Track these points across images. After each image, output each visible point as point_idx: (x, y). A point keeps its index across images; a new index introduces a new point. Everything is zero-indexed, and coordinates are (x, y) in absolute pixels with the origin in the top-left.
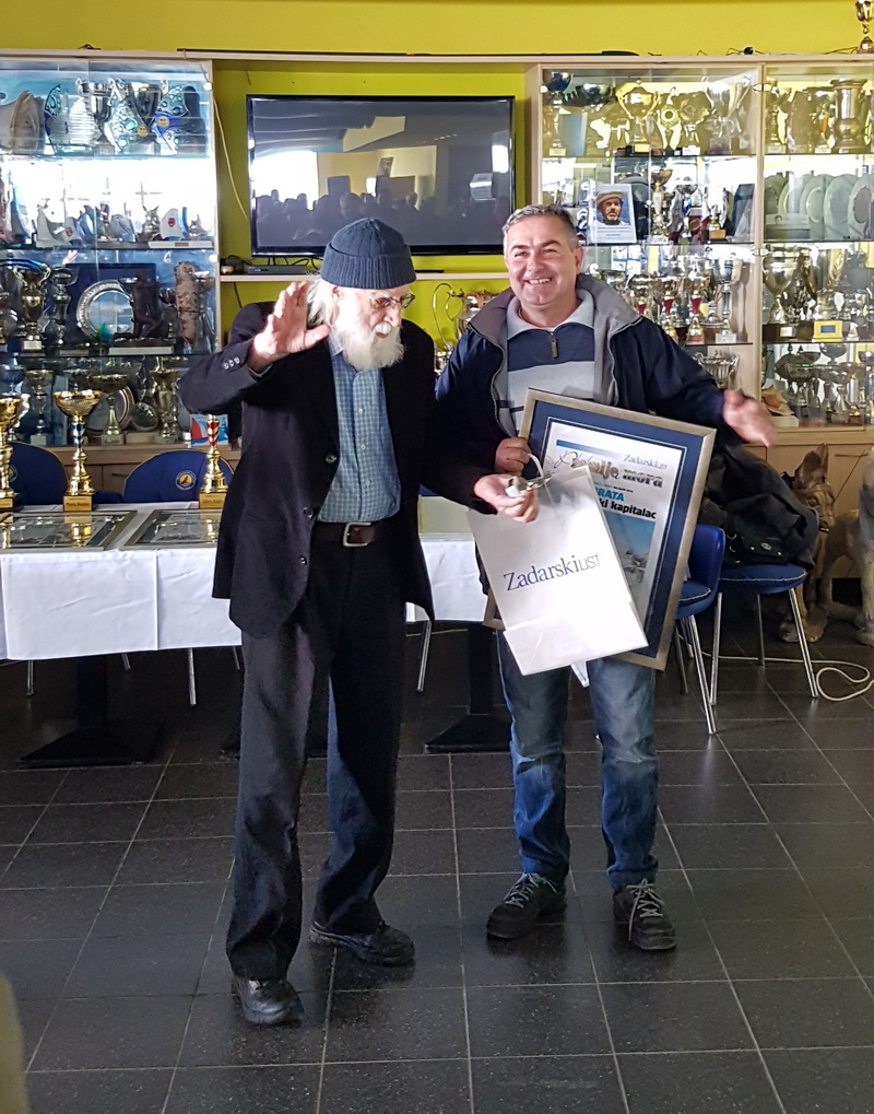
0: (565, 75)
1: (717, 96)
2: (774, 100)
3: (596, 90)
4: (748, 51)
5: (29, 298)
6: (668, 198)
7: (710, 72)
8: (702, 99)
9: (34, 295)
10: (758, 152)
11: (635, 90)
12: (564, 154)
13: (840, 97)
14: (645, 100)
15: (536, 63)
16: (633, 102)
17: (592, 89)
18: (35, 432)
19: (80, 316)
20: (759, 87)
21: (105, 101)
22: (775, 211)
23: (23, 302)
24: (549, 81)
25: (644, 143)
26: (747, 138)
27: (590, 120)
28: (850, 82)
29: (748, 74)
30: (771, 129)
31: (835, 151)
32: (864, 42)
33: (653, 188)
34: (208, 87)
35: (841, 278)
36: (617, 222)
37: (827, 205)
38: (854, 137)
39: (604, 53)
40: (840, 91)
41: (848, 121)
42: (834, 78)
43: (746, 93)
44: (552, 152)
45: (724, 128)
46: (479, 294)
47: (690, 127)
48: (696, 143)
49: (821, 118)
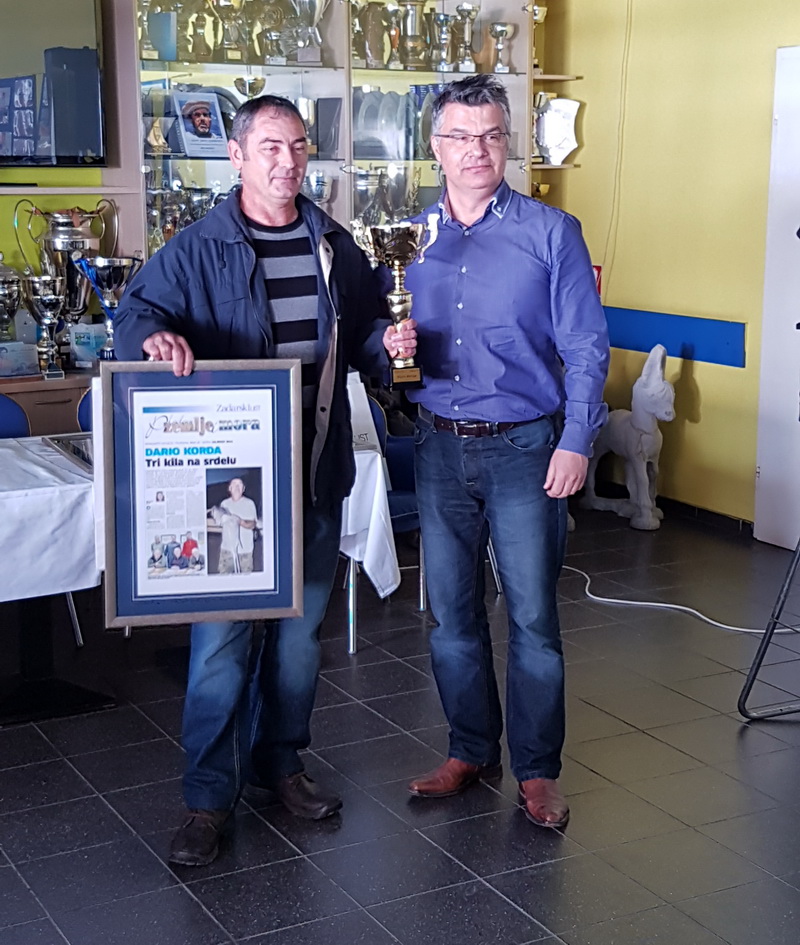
1: (303, 4)
2: (354, 12)
10: (346, 66)
12: (156, 57)
13: (407, 13)
16: (222, 4)
36: (208, 135)
38: (419, 55)
40: (406, 6)
41: (414, 38)
43: (329, 4)
44: (145, 55)
45: (310, 38)
46: (73, 211)
47: (274, 35)
48: (280, 52)
49: (393, 33)
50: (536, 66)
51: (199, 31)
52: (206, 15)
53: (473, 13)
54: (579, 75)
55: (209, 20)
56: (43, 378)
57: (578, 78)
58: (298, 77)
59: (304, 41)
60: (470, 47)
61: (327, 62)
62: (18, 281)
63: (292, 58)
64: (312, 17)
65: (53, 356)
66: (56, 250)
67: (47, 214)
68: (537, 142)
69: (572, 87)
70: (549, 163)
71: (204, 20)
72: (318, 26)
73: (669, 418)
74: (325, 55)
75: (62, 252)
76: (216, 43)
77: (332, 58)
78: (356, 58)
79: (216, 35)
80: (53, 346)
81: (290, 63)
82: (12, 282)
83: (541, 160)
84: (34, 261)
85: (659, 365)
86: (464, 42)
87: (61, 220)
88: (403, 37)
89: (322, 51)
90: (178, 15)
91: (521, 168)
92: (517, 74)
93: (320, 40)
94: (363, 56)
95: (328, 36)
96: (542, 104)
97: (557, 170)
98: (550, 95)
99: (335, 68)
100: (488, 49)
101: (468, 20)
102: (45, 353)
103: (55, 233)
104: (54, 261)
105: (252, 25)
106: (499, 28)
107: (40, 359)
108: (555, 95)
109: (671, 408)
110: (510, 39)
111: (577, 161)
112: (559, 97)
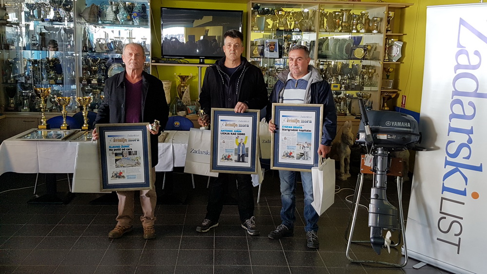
0: (259, 5)
1: (305, 13)
2: (323, 15)
3: (268, 10)
5: (93, 68)
6: (289, 45)
7: (304, 5)
8: (301, 13)
9: (95, 66)
11: (280, 10)
13: (343, 15)
14: (283, 13)
15: (250, 1)
16: (279, 14)
17: (267, 9)
18: (95, 108)
19: (109, 74)
20: (318, 11)
21: (117, 7)
22: (321, 49)
23: (92, 69)
24: (254, 6)
25: (282, 27)
26: (314, 26)
27: (266, 19)
28: (346, 10)
29: (315, 6)
30: (321, 24)
31: (341, 31)
33: (284, 40)
34: (149, 4)
35: (340, 71)
36: (273, 51)
37: (337, 48)
38: (347, 27)
40: (343, 13)
41: (345, 22)
42: (342, 8)
43: (314, 12)
44: (254, 29)
47: (297, 22)
49: (337, 21)
50: (389, 31)
53: (366, 14)
54: (406, 33)
57: (406, 35)
64: (309, 17)
69: (403, 38)
70: (392, 61)
72: (311, 19)
83: (388, 60)
86: (362, 23)
88: (342, 22)
90: (266, 17)
91: (379, 63)
92: (380, 33)
101: (364, 16)
106: (375, 19)
111: (402, 61)
112: (398, 41)
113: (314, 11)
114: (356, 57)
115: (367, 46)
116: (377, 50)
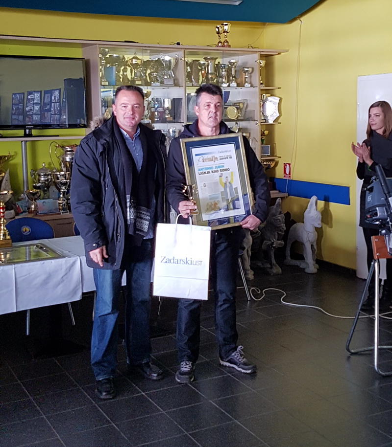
0: (107, 50)
1: (166, 61)
4: (178, 44)
8: (160, 62)
10: (184, 85)
11: (134, 58)
12: (107, 84)
13: (208, 64)
14: (139, 62)
15: (96, 44)
16: (134, 62)
17: (117, 56)
25: (139, 80)
28: (211, 58)
29: (177, 53)
32: (219, 43)
39: (126, 42)
40: (208, 62)
41: (211, 74)
43: (177, 61)
44: (103, 84)
45: (169, 75)
46: (73, 146)
47: (155, 74)
48: (158, 80)
49: (203, 72)
50: (261, 84)
51: (125, 73)
52: (127, 67)
53: (236, 64)
54: (279, 87)
55: (129, 69)
56: (60, 214)
57: (279, 88)
58: (165, 90)
59: (167, 76)
60: (235, 77)
61: (176, 84)
62: (51, 175)
63: (162, 83)
64: (170, 67)
65: (64, 204)
66: (67, 162)
67: (63, 147)
68: (263, 114)
69: (277, 92)
70: (268, 122)
71: (127, 69)
72: (172, 70)
73: (320, 226)
74: (176, 81)
75: (69, 162)
76: (131, 78)
77: (178, 82)
78: (188, 82)
79: (131, 75)
80: (64, 201)
81: (162, 85)
82: (49, 175)
83: (264, 121)
84: (57, 166)
85: (314, 204)
86: (232, 75)
87: (69, 150)
88: (207, 73)
89: (174, 80)
90: (116, 67)
91: (256, 124)
92: (254, 87)
93: (173, 76)
94: (191, 81)
95: (177, 74)
96: (264, 99)
97: (271, 125)
98: (268, 95)
99: (180, 87)
100: (242, 77)
101: (233, 66)
102: (62, 203)
103: (66, 155)
104: (66, 166)
105: (146, 70)
106: (246, 69)
107: (59, 206)
108: (270, 95)
109: (320, 222)
110: (251, 73)
111: (279, 121)
112: (271, 96)
113: (176, 59)
114: (230, 118)
115: (239, 103)
116: (248, 109)
